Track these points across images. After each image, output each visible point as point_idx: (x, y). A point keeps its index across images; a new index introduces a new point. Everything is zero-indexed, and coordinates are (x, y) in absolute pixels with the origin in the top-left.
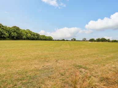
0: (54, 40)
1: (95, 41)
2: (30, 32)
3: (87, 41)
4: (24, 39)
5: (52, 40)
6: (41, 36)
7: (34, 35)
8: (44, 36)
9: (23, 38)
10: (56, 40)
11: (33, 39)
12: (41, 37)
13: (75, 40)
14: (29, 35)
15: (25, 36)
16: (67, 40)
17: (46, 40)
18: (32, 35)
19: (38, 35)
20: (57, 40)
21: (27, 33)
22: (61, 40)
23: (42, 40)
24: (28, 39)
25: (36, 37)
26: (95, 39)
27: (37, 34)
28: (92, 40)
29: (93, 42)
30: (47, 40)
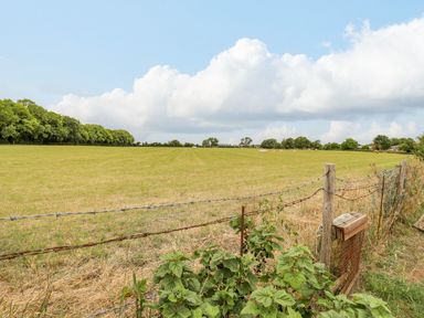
0: (138, 145)
1: (278, 147)
2: (38, 112)
3: (253, 146)
4: (10, 140)
5: (129, 145)
6: (86, 128)
7: (54, 124)
8: (96, 129)
9: (6, 134)
10: (146, 145)
11: (51, 140)
12: (86, 133)
13: (214, 144)
14: (32, 123)
15: (12, 127)
16: (188, 145)
17: (105, 143)
18: (44, 123)
19: (71, 123)
20: (152, 145)
21: (21, 115)
22: (166, 145)
23: (89, 143)
24: (27, 138)
25: (66, 131)
26: (279, 141)
27: (66, 118)
28: (268, 145)
29: (274, 151)
30: (111, 144)
